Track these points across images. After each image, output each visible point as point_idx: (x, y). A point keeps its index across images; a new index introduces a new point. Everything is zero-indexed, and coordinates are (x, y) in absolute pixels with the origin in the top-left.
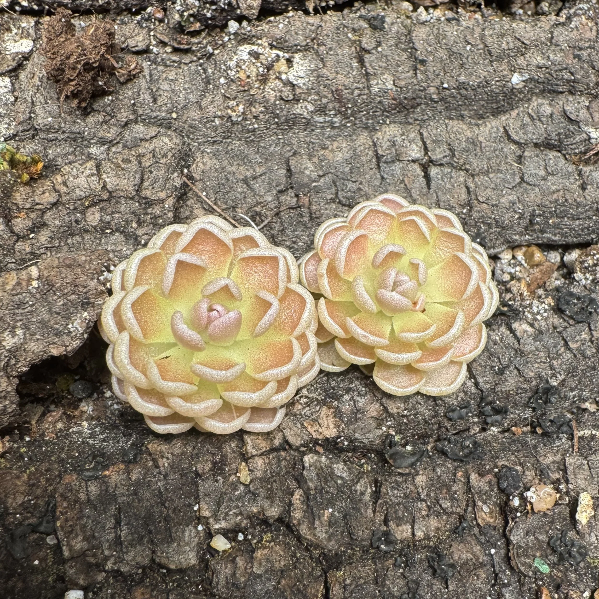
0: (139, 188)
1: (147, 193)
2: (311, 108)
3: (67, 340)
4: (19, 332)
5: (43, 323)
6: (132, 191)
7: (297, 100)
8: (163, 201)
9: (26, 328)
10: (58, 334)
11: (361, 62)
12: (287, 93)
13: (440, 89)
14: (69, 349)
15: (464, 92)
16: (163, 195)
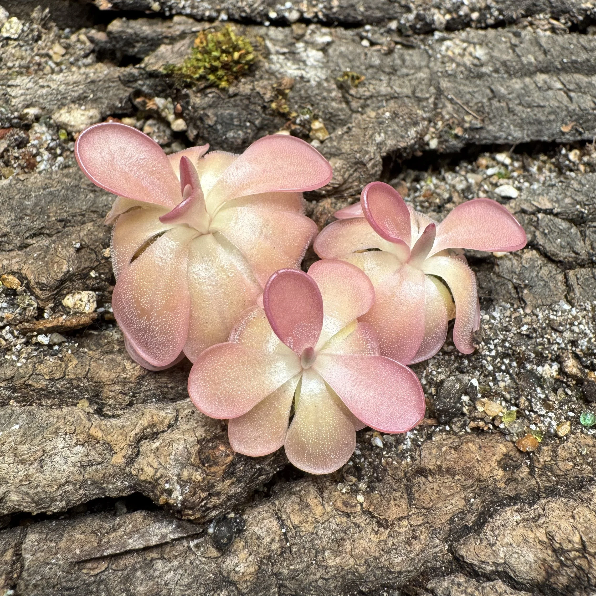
0: (414, 92)
1: (419, 95)
2: (491, 69)
3: (407, 140)
4: (382, 135)
5: (394, 131)
6: (410, 93)
7: (482, 65)
8: (427, 99)
9: (386, 133)
10: (402, 137)
11: (514, 51)
12: (476, 62)
13: (562, 63)
14: (409, 144)
15: (575, 65)
16: (428, 95)
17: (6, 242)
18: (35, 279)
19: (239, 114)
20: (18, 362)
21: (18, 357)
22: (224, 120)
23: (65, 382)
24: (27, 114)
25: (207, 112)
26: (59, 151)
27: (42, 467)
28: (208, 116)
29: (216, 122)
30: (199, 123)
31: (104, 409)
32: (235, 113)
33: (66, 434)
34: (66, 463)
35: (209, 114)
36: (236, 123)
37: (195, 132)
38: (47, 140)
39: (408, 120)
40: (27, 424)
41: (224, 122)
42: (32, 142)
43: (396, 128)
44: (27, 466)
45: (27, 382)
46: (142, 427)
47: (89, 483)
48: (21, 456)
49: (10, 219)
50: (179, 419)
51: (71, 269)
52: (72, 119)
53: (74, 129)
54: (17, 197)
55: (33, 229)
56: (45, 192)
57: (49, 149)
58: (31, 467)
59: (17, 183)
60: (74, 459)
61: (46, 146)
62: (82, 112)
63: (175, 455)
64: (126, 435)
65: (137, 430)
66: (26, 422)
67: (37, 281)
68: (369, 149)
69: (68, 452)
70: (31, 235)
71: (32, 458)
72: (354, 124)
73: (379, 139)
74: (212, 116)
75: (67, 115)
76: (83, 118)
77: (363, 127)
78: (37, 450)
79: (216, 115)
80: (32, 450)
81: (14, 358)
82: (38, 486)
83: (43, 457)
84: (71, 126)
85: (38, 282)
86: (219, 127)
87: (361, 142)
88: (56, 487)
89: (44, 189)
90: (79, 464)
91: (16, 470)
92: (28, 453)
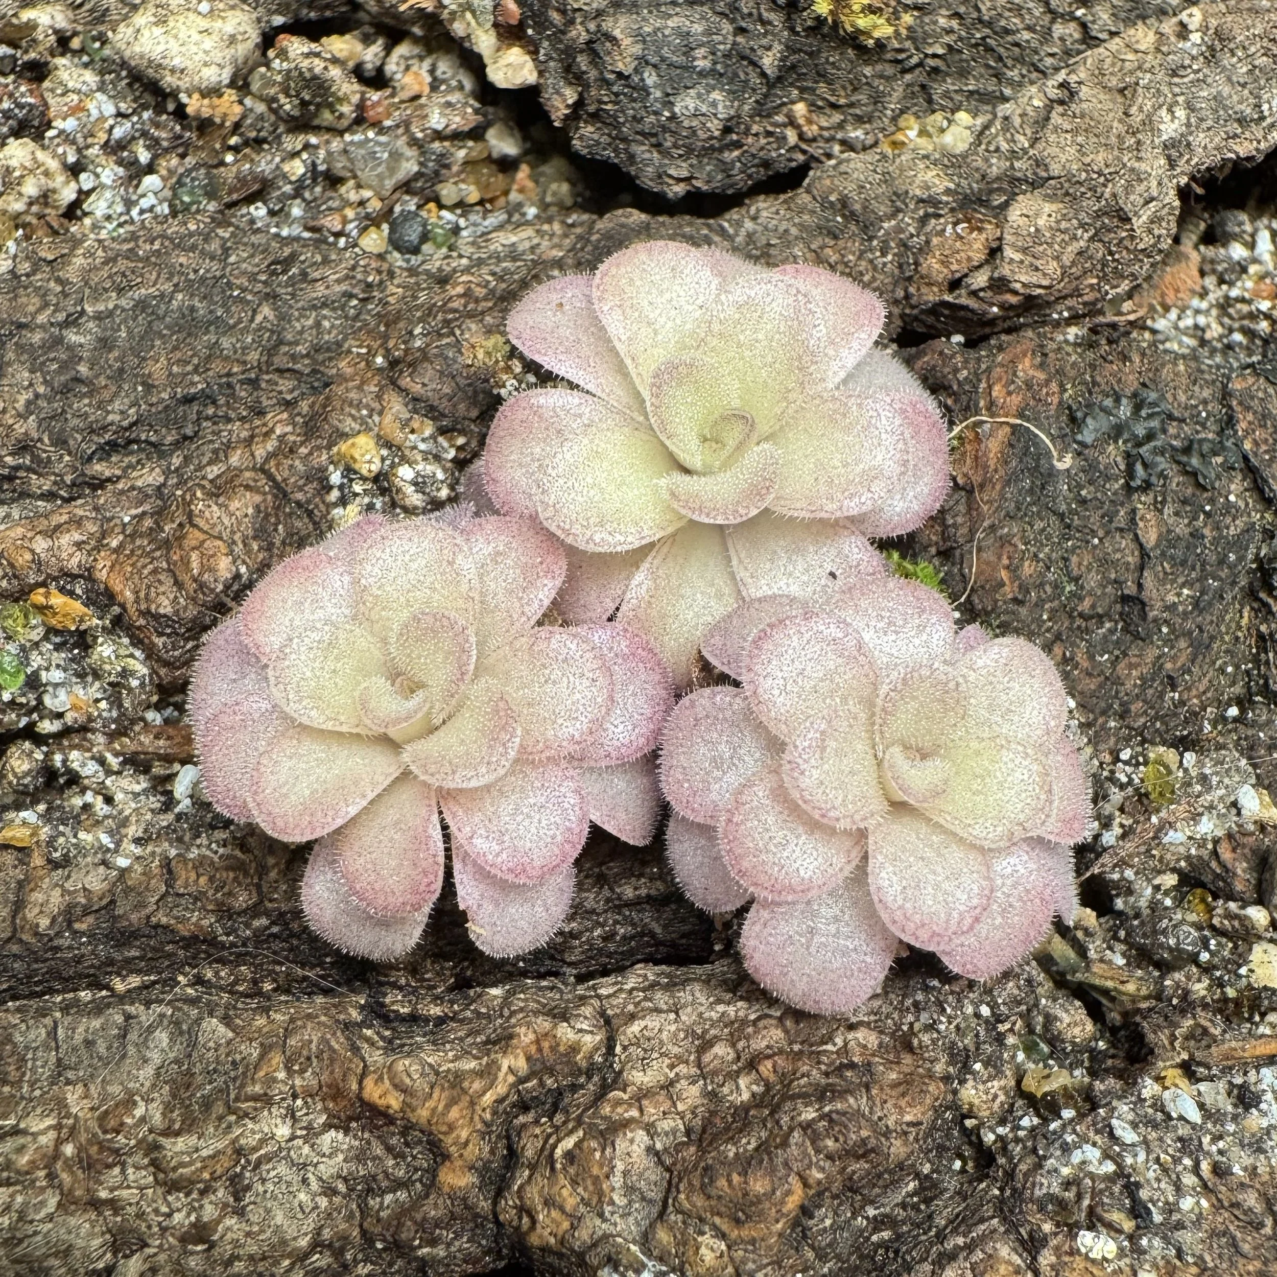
17: (29, 470)
18: (137, 601)
19: (708, 32)
20: (116, 851)
21: (116, 834)
22: (665, 52)
23: (264, 921)
24: (31, 26)
25: (608, 25)
26: (144, 157)
27: (237, 1199)
28: (613, 40)
29: (642, 61)
30: (582, 61)
31: (388, 1000)
32: (698, 28)
33: (295, 1097)
34: (305, 1181)
35: (617, 33)
36: (700, 64)
37: (571, 95)
38: (102, 119)
39: (1262, 61)
40: (176, 1061)
41: (663, 59)
42: (59, 124)
43: (1226, 90)
44: (195, 1195)
45: (154, 920)
46: (511, 1079)
47: (379, 1246)
48: (174, 1169)
49: (31, 395)
50: (618, 1049)
51: (243, 569)
52: (174, 46)
53: (184, 84)
54: (41, 319)
55: (104, 428)
56: (123, 302)
57: (114, 148)
58: (205, 1201)
59: (34, 272)
60: (328, 1169)
61: (102, 137)
62: (204, 23)
63: (625, 1173)
64: (472, 1104)
65: (501, 1089)
66: (172, 1055)
67: (143, 607)
68: (1143, 166)
69: (306, 1149)
70: (101, 448)
71: (206, 1175)
72: (1083, 75)
73: (1170, 128)
74: (626, 42)
75: (158, 31)
76: (208, 43)
77: (1114, 82)
78: (219, 1152)
79: (640, 37)
80: (205, 1153)
81: (105, 839)
82: (234, 1258)
83: (238, 1170)
84: (173, 71)
85: (148, 612)
86: (650, 78)
87: (1113, 140)
88: (286, 1263)
89: (120, 291)
90: (342, 1187)
91: (164, 1209)
92: (191, 1163)
